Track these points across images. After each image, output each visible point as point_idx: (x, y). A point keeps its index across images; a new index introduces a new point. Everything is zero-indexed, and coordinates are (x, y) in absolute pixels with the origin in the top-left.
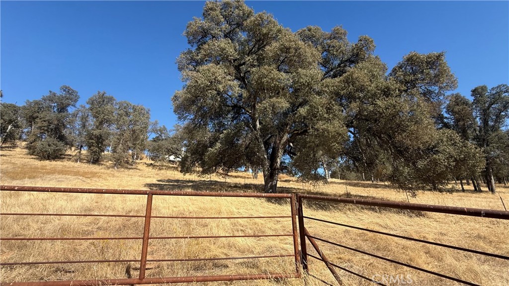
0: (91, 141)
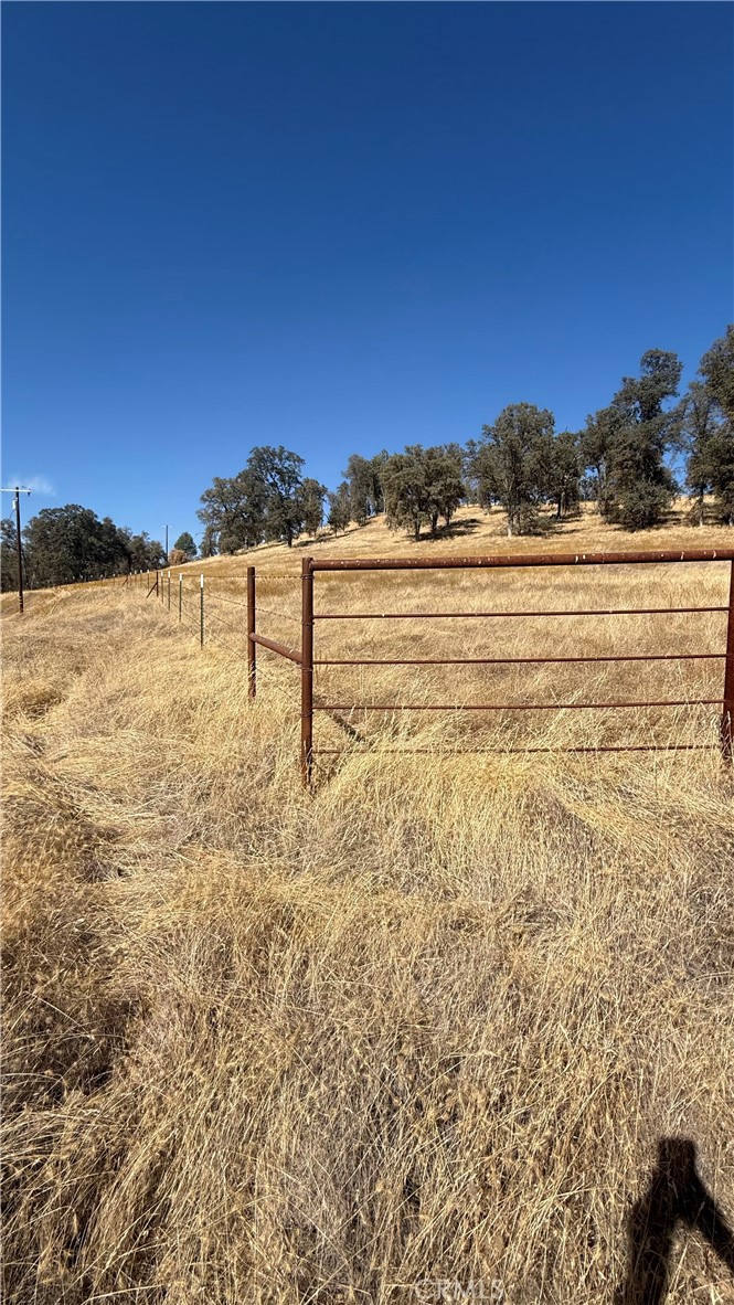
0: (723, 468)
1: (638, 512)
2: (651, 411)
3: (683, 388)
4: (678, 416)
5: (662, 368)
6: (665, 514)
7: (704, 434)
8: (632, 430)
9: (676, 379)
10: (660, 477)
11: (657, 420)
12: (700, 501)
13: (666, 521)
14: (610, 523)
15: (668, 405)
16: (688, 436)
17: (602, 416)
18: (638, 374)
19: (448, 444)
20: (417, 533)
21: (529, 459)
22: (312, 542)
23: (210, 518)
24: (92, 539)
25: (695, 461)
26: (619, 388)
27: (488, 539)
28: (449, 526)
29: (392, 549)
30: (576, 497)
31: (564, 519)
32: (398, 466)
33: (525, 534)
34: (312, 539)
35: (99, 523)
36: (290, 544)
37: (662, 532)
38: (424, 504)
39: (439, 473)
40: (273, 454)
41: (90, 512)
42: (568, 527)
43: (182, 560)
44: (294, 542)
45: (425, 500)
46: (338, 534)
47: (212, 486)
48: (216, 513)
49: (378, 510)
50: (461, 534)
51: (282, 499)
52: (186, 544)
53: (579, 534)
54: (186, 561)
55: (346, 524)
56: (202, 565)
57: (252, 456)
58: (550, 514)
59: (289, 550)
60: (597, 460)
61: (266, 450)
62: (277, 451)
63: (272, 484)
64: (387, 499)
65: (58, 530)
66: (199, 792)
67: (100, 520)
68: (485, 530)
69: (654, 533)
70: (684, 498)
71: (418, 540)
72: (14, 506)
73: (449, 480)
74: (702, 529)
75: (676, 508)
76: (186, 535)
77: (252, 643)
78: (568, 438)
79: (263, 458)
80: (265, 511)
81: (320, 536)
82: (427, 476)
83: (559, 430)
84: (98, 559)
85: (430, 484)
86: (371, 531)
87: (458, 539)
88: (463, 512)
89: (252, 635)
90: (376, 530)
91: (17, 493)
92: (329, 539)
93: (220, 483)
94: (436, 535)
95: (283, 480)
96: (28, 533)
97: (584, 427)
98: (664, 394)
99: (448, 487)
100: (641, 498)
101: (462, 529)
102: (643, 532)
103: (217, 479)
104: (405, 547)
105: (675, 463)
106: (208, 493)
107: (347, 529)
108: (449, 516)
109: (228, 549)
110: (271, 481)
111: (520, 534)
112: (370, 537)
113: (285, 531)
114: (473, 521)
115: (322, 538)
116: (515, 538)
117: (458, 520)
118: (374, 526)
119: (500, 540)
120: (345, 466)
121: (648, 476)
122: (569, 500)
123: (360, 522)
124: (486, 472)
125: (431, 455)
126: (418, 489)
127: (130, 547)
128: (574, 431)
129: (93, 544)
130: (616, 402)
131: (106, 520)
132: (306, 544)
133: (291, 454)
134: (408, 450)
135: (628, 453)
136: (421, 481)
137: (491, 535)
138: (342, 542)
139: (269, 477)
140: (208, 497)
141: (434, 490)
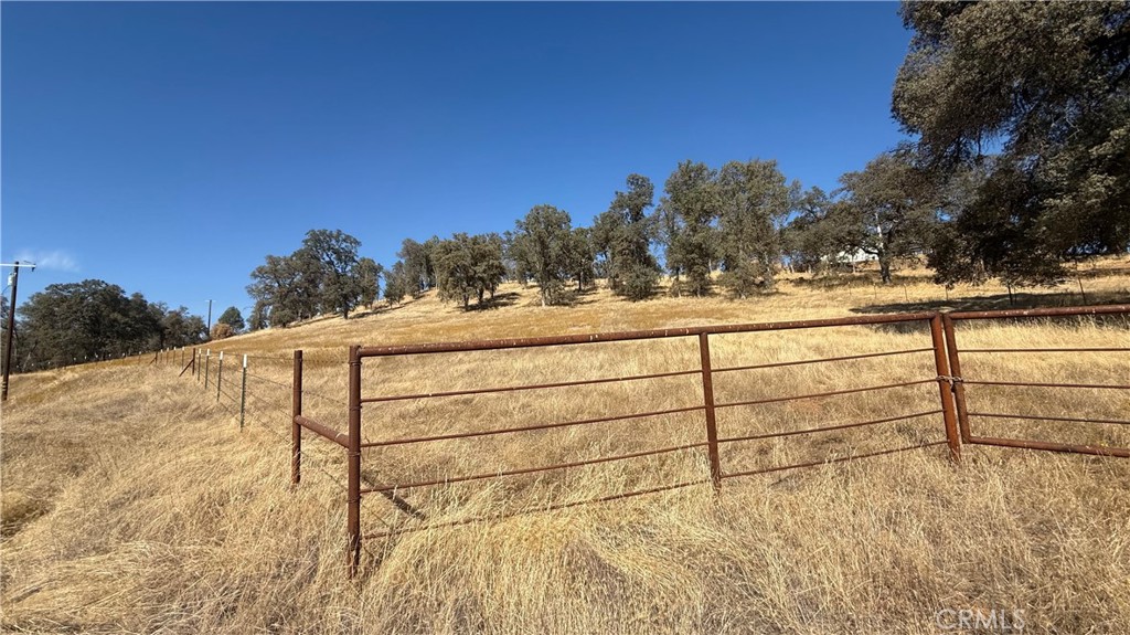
0: (689, 256)
1: (637, 287)
2: (637, 216)
3: (656, 200)
4: (655, 220)
5: (642, 188)
6: (655, 288)
7: (673, 233)
8: (626, 228)
9: (651, 195)
10: (648, 262)
11: (642, 222)
12: (677, 279)
13: (656, 293)
14: (618, 295)
15: (648, 212)
16: (663, 233)
17: (604, 217)
18: (626, 190)
19: (490, 233)
20: (466, 304)
21: (555, 247)
22: (368, 314)
23: (260, 292)
24: (116, 315)
25: (670, 252)
26: (615, 198)
27: (527, 309)
28: (493, 298)
29: (445, 319)
30: (592, 276)
31: (586, 293)
32: (447, 249)
33: (555, 304)
34: (369, 311)
35: (126, 299)
36: (346, 317)
37: (655, 301)
38: (471, 280)
39: (483, 256)
40: (331, 236)
41: (116, 288)
42: (588, 298)
43: (226, 334)
44: (351, 314)
45: (472, 278)
46: (394, 306)
47: (264, 263)
48: (268, 289)
49: (431, 286)
50: (504, 305)
51: (338, 275)
52: (233, 320)
53: (597, 304)
54: (232, 335)
55: (401, 297)
56: (249, 338)
57: (307, 237)
58: (573, 288)
59: (344, 321)
60: (604, 248)
61: (323, 233)
62: (335, 233)
63: (328, 263)
64: (438, 276)
65: (69, 307)
66: (222, 608)
67: (129, 295)
68: (524, 301)
69: (650, 302)
70: (666, 277)
71: (467, 311)
72: (10, 282)
73: (491, 262)
74: (681, 300)
75: (662, 284)
76: (233, 309)
77: (298, 427)
78: (582, 232)
79: (319, 240)
80: (321, 286)
81: (376, 308)
82: (473, 258)
83: (574, 226)
84: (122, 335)
85: (476, 264)
86: (425, 303)
87: (502, 309)
88: (505, 287)
89: (297, 418)
90: (430, 303)
91: (17, 269)
92: (385, 311)
93: (273, 261)
94: (482, 306)
95: (339, 259)
96: (26, 310)
97: (593, 225)
98: (644, 205)
99: (491, 267)
100: (638, 277)
101: (505, 300)
102: (642, 302)
103: (270, 257)
104: (456, 317)
105: (657, 252)
106: (260, 270)
107: (402, 302)
108: (493, 290)
109: (280, 322)
110: (327, 259)
111: (552, 305)
112: (423, 308)
113: (342, 304)
114: (514, 294)
115: (378, 310)
116: (548, 308)
117: (500, 293)
118: (428, 299)
119: (536, 310)
120: (400, 248)
121: (640, 261)
122: (586, 277)
123: (414, 296)
124: (522, 256)
125: (475, 241)
126: (465, 269)
127: (163, 321)
128: (586, 227)
129: (115, 320)
130: (613, 208)
131: (137, 295)
132: (363, 315)
133: (348, 237)
134: (455, 236)
135: (625, 245)
136: (468, 261)
137: (529, 305)
138: (398, 313)
139: (325, 256)
140: (260, 273)
141: (480, 269)
